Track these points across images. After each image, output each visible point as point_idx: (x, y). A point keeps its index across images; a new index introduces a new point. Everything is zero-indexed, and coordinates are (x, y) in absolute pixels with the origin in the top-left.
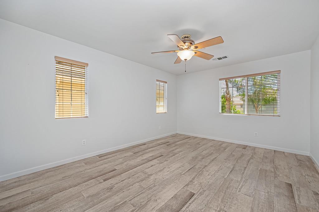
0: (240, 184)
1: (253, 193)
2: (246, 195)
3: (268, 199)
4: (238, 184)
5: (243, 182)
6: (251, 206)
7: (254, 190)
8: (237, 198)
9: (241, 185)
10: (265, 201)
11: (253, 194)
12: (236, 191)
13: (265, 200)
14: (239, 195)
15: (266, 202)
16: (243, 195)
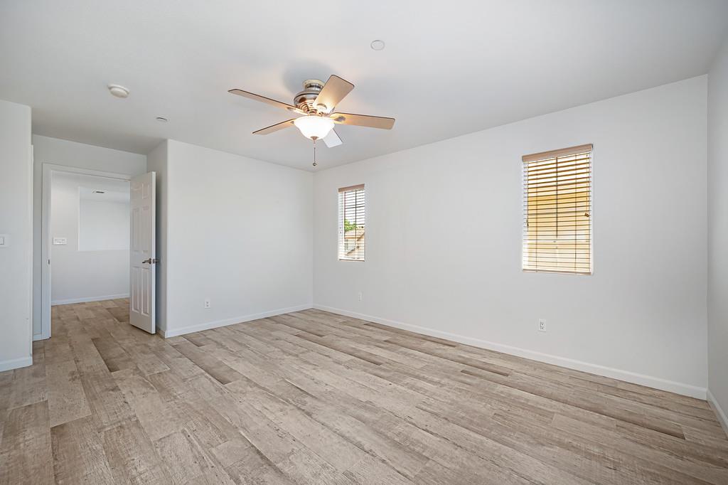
0: (200, 443)
1: (162, 450)
2: (168, 436)
3: (125, 466)
4: (204, 441)
5: (203, 454)
6: (145, 429)
7: (164, 457)
8: (174, 421)
9: (196, 443)
10: (129, 456)
11: (158, 450)
12: (188, 428)
13: (129, 459)
14: (178, 427)
15: (126, 455)
16: (173, 432)
